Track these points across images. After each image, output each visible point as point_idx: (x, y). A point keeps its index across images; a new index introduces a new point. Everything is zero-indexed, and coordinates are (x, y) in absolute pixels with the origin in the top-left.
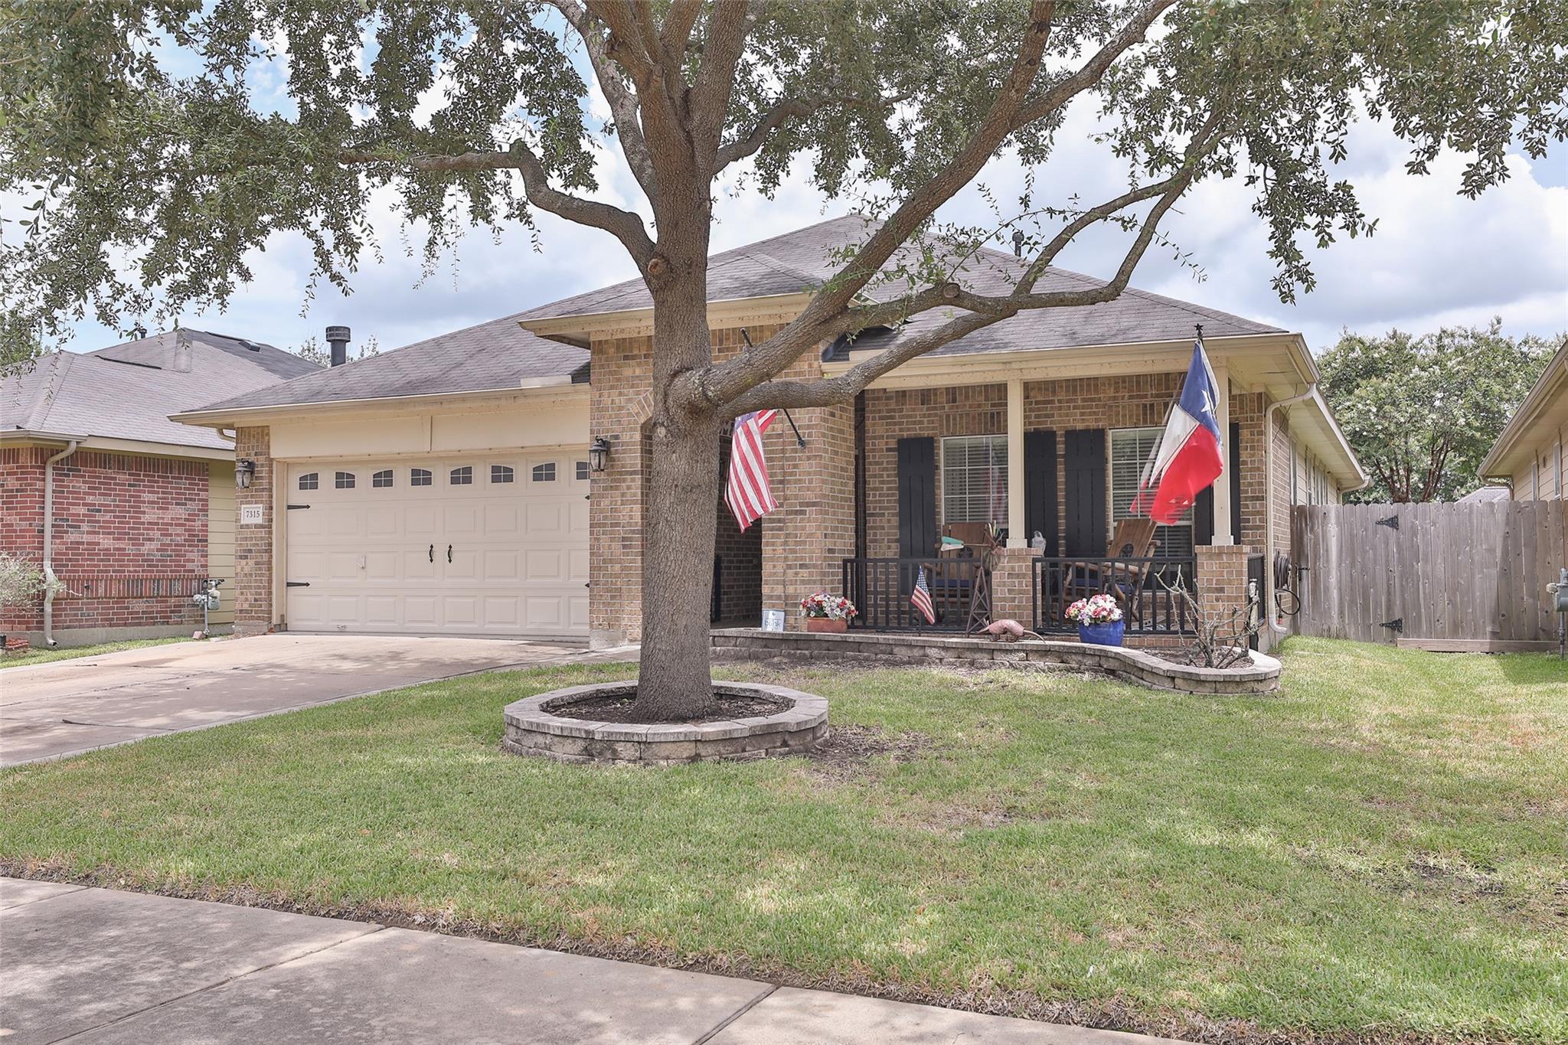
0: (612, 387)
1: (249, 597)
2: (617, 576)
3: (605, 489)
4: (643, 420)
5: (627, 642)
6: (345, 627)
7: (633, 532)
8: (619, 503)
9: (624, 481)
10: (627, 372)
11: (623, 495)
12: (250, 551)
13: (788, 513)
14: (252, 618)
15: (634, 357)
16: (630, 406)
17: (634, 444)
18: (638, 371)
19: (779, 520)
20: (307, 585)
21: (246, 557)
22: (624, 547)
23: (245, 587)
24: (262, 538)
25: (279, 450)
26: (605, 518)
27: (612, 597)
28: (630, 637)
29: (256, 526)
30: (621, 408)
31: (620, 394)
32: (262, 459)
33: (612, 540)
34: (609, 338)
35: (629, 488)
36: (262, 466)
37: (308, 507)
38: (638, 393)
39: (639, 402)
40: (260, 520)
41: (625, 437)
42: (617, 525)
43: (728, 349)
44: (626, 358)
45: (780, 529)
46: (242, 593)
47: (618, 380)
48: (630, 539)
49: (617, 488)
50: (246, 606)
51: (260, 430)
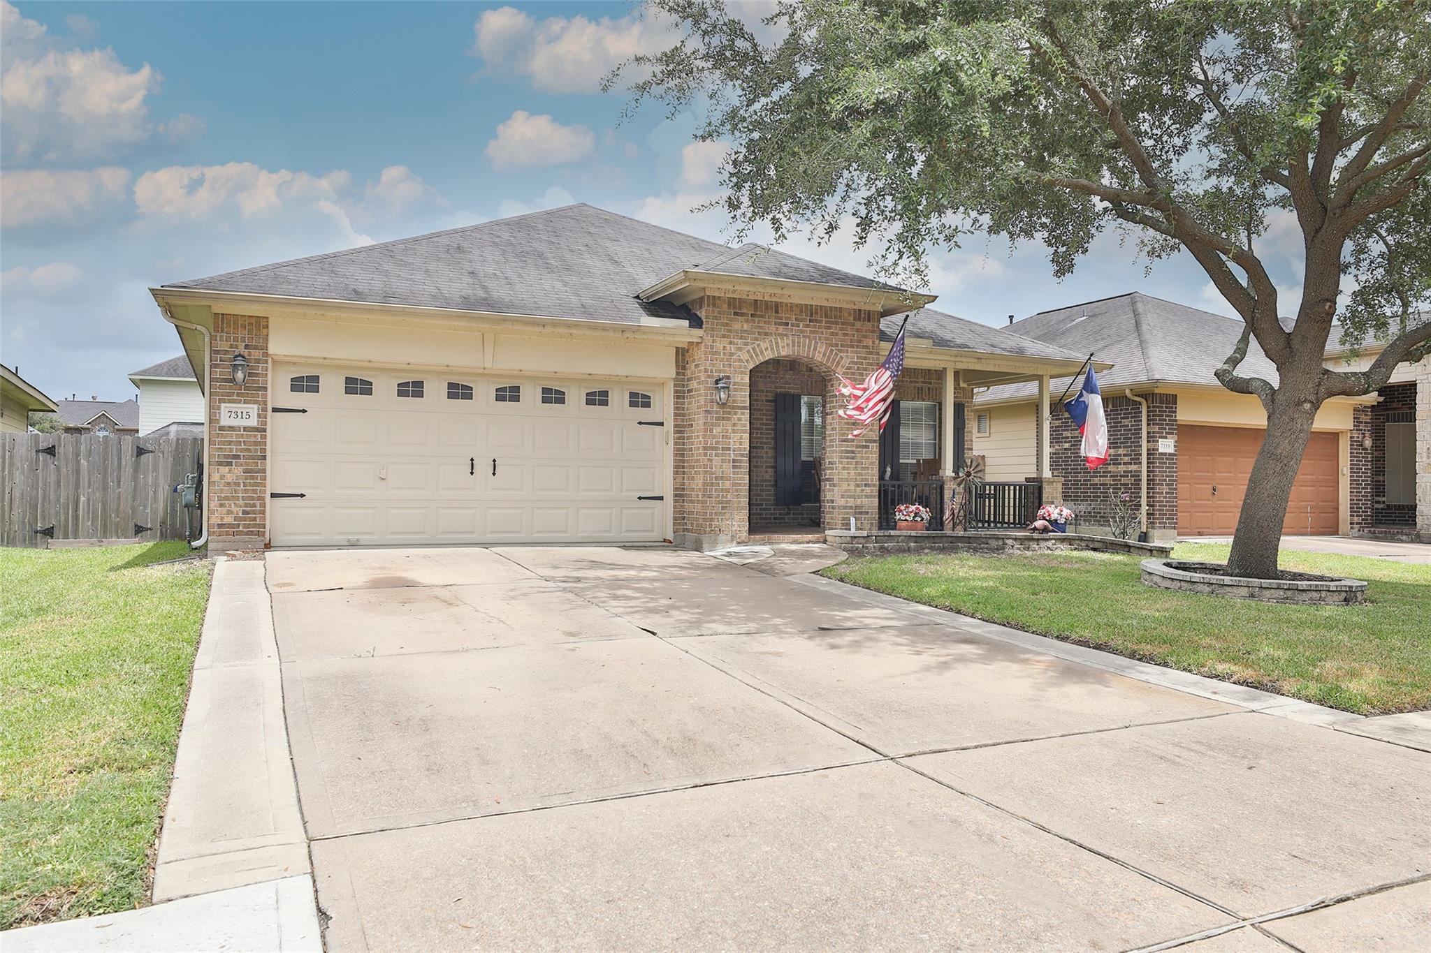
0: (723, 336)
1: (234, 509)
2: (728, 491)
3: (717, 419)
4: (751, 366)
5: (735, 543)
6: (358, 540)
7: (742, 455)
8: (730, 431)
9: (736, 413)
10: (737, 326)
11: (734, 425)
12: (237, 457)
13: (857, 447)
14: (240, 533)
15: (742, 315)
16: (740, 353)
17: (744, 384)
18: (745, 327)
19: (853, 452)
20: (302, 496)
21: (230, 464)
22: (734, 467)
23: (227, 498)
24: (256, 443)
25: (278, 346)
26: (717, 442)
27: (723, 508)
28: (739, 540)
29: (245, 429)
30: (731, 354)
31: (731, 343)
32: (256, 354)
33: (723, 461)
34: (722, 295)
35: (739, 419)
36: (258, 361)
37: (304, 411)
38: (746, 344)
39: (748, 351)
40: (253, 422)
41: (737, 378)
42: (729, 449)
43: (816, 321)
44: (736, 314)
45: (853, 458)
46: (221, 505)
47: (730, 331)
48: (740, 461)
49: (728, 419)
50: (229, 519)
51: (253, 321)
